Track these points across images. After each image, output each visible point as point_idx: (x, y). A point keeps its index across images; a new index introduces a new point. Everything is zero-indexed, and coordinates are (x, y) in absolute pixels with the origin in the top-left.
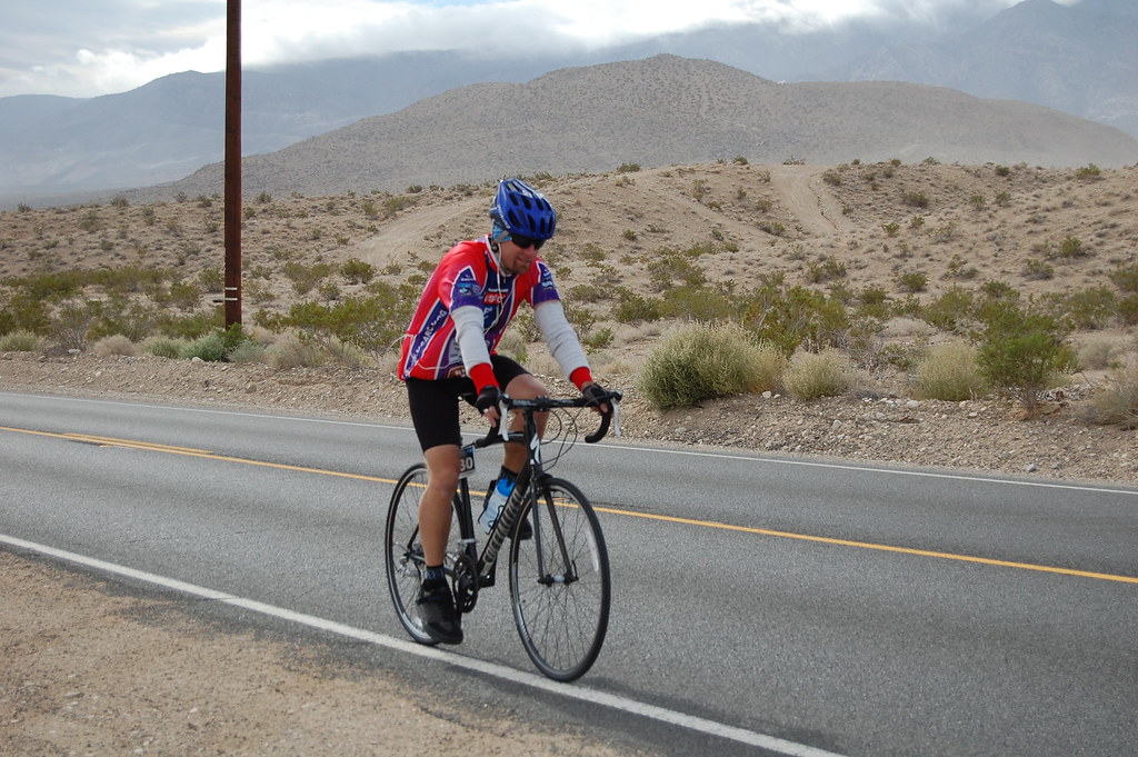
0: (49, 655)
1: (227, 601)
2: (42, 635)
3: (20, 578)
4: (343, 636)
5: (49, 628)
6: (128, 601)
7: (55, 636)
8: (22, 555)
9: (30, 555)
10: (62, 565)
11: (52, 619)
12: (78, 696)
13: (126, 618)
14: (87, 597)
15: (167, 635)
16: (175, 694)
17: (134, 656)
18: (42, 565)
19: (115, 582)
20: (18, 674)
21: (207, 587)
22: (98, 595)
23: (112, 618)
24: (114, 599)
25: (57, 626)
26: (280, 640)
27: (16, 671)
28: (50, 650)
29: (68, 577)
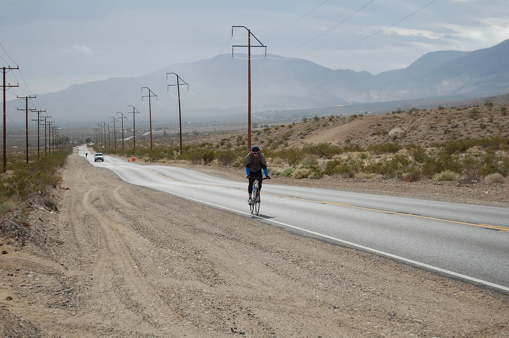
2: (497, 325)
3: (479, 297)
5: (499, 322)
7: (503, 327)
8: (478, 286)
9: (481, 286)
10: (498, 291)
11: (500, 318)
18: (488, 291)
25: (503, 321)
28: (502, 333)
29: (503, 298)
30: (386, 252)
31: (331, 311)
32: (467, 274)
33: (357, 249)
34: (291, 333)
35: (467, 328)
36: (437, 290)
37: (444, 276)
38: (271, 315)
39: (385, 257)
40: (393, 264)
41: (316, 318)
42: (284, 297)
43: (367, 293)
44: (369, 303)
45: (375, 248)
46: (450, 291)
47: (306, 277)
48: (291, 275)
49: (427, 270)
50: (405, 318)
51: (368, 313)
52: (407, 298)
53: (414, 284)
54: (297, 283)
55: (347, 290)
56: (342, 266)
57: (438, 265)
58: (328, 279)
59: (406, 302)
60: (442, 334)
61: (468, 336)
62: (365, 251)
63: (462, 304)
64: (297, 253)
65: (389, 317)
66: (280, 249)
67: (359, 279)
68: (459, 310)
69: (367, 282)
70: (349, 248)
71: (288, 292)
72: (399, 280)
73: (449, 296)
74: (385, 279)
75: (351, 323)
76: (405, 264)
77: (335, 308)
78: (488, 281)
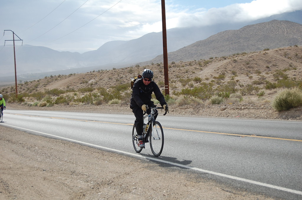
0: (128, 178)
1: (171, 164)
2: (125, 173)
3: (119, 159)
4: (201, 172)
5: (127, 172)
6: (146, 164)
7: (129, 174)
9: (121, 154)
10: (129, 156)
11: (128, 170)
12: (135, 188)
13: (146, 169)
14: (136, 164)
15: (156, 173)
16: (160, 188)
17: (149, 178)
18: (124, 156)
19: (143, 160)
20: (120, 183)
21: (165, 160)
22: (139, 163)
23: (143, 169)
24: (143, 164)
26: (185, 173)
27: (120, 182)
28: (128, 177)
29: (131, 159)
30: (77, 140)
31: (41, 173)
32: (115, 149)
33: (62, 140)
34: (17, 185)
35: (110, 176)
36: (99, 157)
37: (103, 150)
38: (9, 177)
39: (75, 143)
40: (79, 146)
41: (33, 177)
42: (18, 167)
43: (63, 161)
44: (62, 167)
45: (71, 139)
46: (105, 157)
47: (32, 156)
48: (25, 155)
49: (95, 148)
50: (79, 173)
51: (61, 172)
52: (83, 163)
53: (87, 156)
54: (27, 159)
55: (52, 161)
56: (52, 149)
57: (102, 145)
58: (43, 156)
59: (82, 165)
60: (97, 180)
61: (110, 180)
62: (66, 140)
63: (110, 164)
64: (30, 144)
65: (71, 173)
66: (21, 142)
67: (59, 155)
68: (108, 167)
69: (63, 156)
70: (58, 139)
71: (21, 164)
72: (81, 154)
73: (104, 160)
74: (73, 154)
75: (51, 178)
76: (85, 145)
77: (44, 170)
78: (125, 151)
